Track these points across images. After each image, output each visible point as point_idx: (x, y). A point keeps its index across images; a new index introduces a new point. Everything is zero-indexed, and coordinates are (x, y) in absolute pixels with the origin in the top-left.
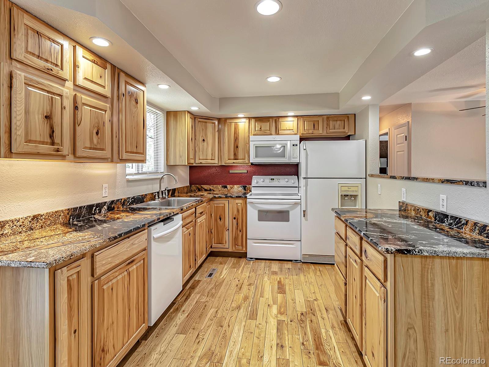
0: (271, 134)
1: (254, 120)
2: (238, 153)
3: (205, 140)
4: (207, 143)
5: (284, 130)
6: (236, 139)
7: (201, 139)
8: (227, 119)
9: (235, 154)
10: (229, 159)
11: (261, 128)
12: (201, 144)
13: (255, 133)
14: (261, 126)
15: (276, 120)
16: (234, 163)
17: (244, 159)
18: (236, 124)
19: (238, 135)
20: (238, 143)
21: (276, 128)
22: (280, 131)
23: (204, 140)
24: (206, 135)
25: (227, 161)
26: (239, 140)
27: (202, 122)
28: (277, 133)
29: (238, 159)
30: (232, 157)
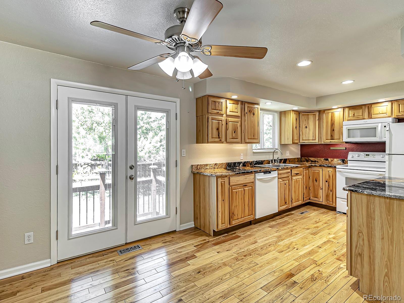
0: (364, 119)
1: (348, 109)
2: (334, 134)
3: (308, 127)
4: (309, 129)
5: (377, 114)
6: (333, 124)
7: (304, 127)
8: (325, 111)
9: (332, 136)
10: (326, 139)
11: (354, 115)
12: (304, 130)
13: (349, 118)
14: (354, 113)
15: (369, 107)
16: (331, 142)
17: (339, 139)
18: (332, 113)
19: (334, 122)
20: (334, 127)
21: (369, 113)
22: (372, 115)
23: (306, 127)
24: (308, 123)
25: (325, 141)
26: (335, 125)
27: (305, 115)
28: (370, 117)
29: (334, 139)
30: (330, 138)
